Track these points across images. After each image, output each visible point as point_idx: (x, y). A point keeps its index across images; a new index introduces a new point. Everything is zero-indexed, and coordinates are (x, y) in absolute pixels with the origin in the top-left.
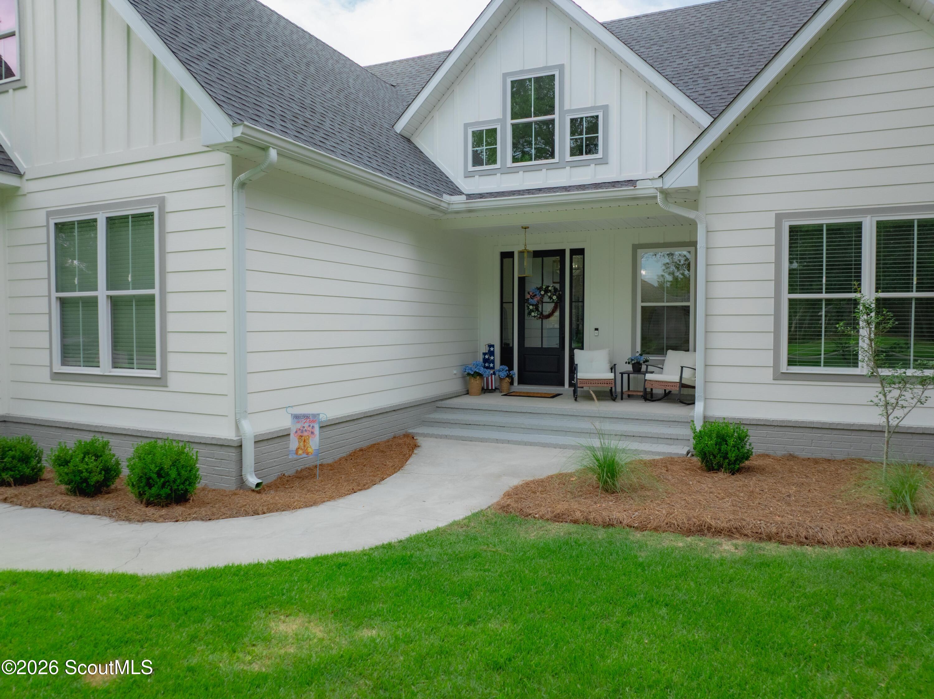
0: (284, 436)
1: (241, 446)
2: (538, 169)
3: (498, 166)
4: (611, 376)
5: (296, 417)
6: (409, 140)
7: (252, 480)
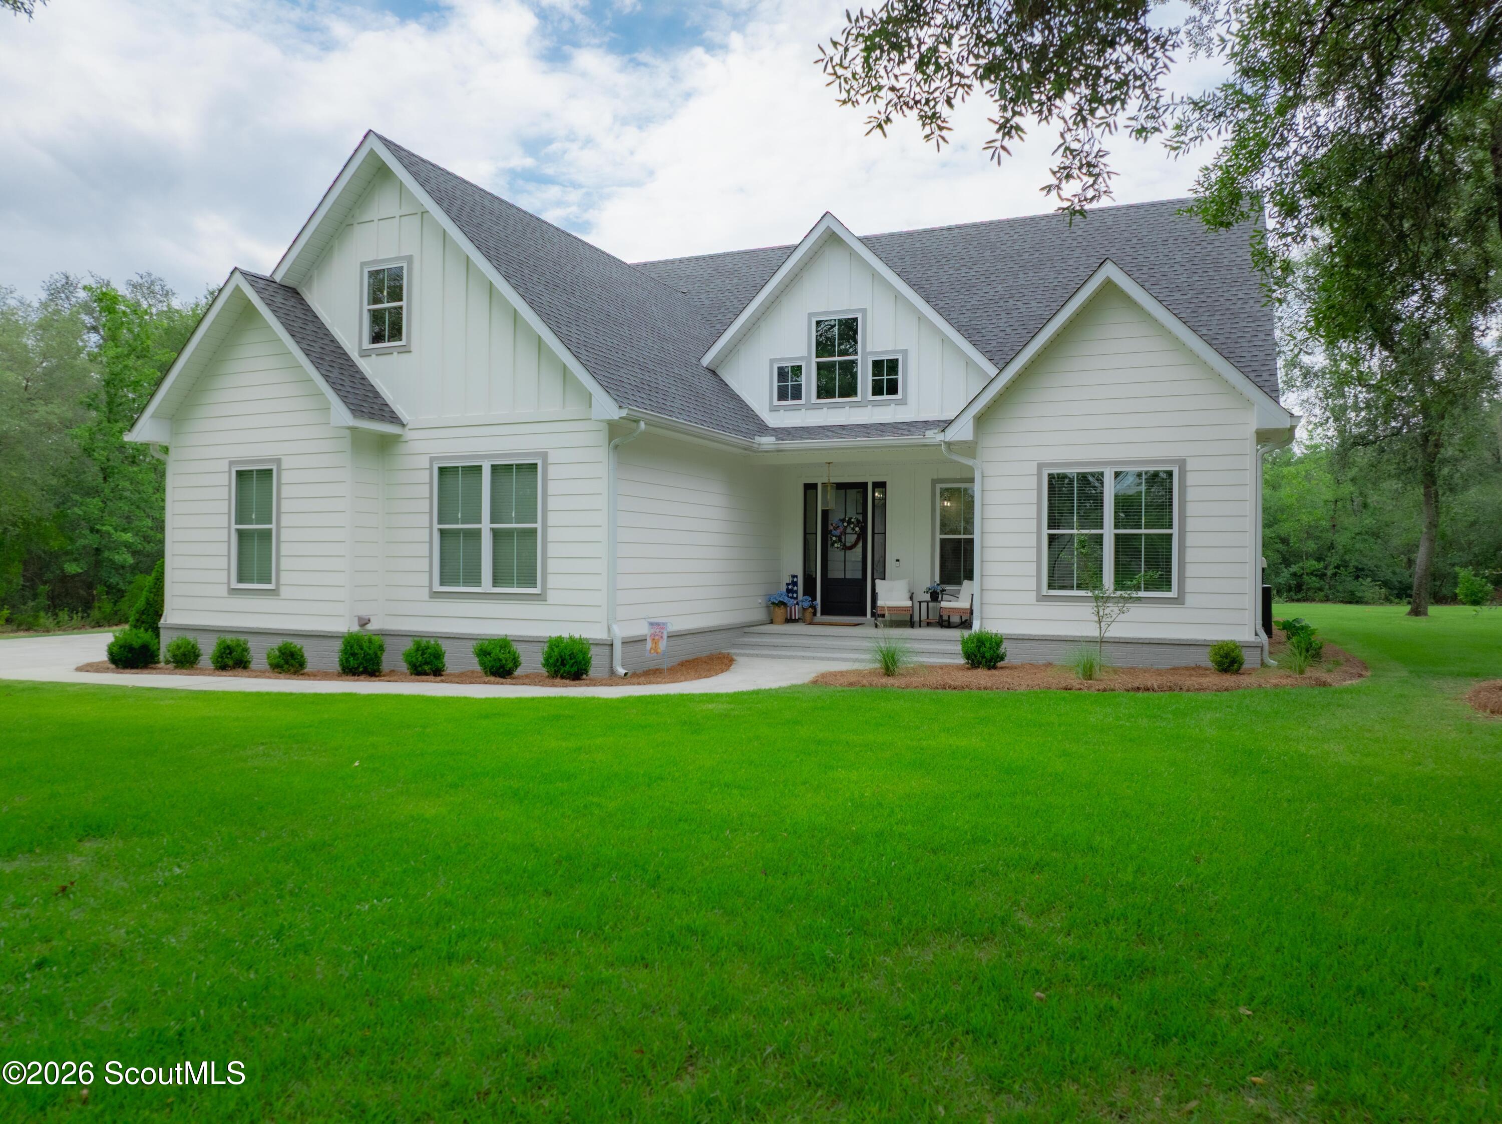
0: (641, 640)
1: (612, 645)
2: (841, 406)
3: (803, 401)
4: (909, 603)
5: (651, 624)
6: (714, 373)
7: (621, 671)
